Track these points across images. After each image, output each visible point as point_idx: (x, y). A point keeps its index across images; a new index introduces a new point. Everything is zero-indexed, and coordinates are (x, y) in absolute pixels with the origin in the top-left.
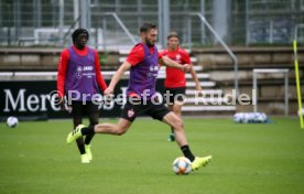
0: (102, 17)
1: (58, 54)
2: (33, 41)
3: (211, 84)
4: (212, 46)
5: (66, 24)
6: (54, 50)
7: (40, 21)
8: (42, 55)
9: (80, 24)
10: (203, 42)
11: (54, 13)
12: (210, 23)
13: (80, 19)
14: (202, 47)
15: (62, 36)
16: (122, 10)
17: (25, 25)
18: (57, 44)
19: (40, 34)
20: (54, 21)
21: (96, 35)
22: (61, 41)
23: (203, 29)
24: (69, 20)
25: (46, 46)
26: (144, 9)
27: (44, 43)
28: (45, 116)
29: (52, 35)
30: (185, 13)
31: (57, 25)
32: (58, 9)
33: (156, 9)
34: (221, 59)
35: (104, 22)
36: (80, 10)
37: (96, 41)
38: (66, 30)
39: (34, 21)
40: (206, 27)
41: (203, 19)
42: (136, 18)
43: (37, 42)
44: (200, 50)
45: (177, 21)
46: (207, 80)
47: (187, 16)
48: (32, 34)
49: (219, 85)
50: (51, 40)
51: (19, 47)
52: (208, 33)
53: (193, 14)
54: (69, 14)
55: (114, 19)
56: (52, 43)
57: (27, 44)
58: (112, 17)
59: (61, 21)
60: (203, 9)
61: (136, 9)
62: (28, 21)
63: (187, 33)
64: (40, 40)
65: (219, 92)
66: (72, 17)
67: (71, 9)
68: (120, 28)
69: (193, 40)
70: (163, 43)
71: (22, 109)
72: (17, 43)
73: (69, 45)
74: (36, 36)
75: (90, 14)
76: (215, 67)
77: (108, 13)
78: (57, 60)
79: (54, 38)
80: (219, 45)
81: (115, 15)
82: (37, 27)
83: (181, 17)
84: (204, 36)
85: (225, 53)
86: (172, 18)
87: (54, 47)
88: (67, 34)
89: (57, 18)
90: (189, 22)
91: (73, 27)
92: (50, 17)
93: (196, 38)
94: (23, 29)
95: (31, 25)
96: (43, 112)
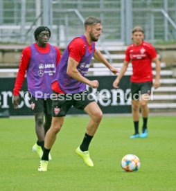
0: (63, 14)
1: (20, 51)
5: (27, 21)
6: (16, 48)
7: (1, 18)
8: (3, 51)
9: (42, 21)
10: (166, 39)
11: (15, 10)
12: (173, 19)
13: (41, 16)
14: (166, 43)
15: (24, 33)
16: (84, 6)
18: (19, 41)
19: (1, 31)
20: (15, 18)
21: (58, 31)
22: (23, 38)
24: (30, 17)
25: (8, 43)
26: (106, 6)
27: (6, 40)
28: (7, 113)
29: (14, 32)
30: (148, 9)
31: (18, 22)
32: (20, 6)
33: (119, 6)
35: (66, 19)
36: (42, 7)
37: (58, 38)
38: (28, 27)
40: (169, 23)
41: (166, 15)
42: (98, 14)
44: (163, 47)
45: (140, 18)
46: (170, 77)
47: (150, 12)
50: (12, 37)
52: (171, 29)
53: (157, 10)
54: (31, 10)
55: (77, 16)
56: (13, 40)
58: (74, 13)
59: (23, 18)
60: (166, 5)
61: (98, 6)
63: (150, 30)
64: (2, 37)
66: (34, 14)
67: (34, 6)
69: (156, 37)
70: (125, 40)
73: (32, 41)
75: (52, 10)
77: (70, 10)
79: (16, 35)
81: (77, 11)
83: (144, 14)
84: (167, 32)
86: (135, 14)
87: (16, 44)
88: (29, 30)
89: (19, 15)
90: (153, 17)
91: (34, 24)
92: (12, 14)
93: (159, 35)
96: (5, 109)
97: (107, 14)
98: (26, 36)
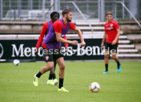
0: (66, 4)
1: (42, 25)
2: (28, 17)
3: (128, 42)
4: (128, 20)
5: (46, 8)
6: (40, 23)
7: (32, 6)
8: (33, 25)
10: (123, 18)
11: (39, 2)
12: (127, 7)
13: (54, 5)
14: (123, 21)
15: (44, 15)
17: (23, 8)
18: (41, 19)
19: (32, 13)
20: (39, 6)
22: (44, 18)
23: (123, 10)
24: (48, 6)
25: (35, 20)
27: (34, 18)
28: (34, 59)
29: (38, 14)
30: (113, 1)
31: (41, 8)
34: (133, 27)
38: (46, 11)
39: (28, 6)
40: (125, 9)
41: (124, 5)
42: (85, 4)
43: (30, 18)
44: (122, 22)
45: (108, 6)
46: (126, 39)
47: (114, 3)
48: (27, 13)
49: (132, 42)
50: (38, 17)
51: (20, 21)
52: (126, 13)
53: (118, 2)
54: (48, 2)
55: (73, 5)
56: (38, 19)
57: (25, 19)
58: (72, 4)
59: (44, 6)
62: (25, 6)
64: (32, 17)
65: (132, 46)
66: (50, 4)
68: (76, 10)
69: (118, 17)
70: (100, 19)
71: (22, 55)
72: (19, 19)
73: (48, 20)
74: (30, 15)
75: (60, 2)
76: (130, 32)
77: (70, 2)
78: (41, 28)
79: (40, 16)
80: (133, 19)
81: (73, 3)
82: (30, 9)
83: (111, 4)
84: (124, 14)
85: (136, 24)
86: (106, 4)
87: (40, 21)
88: (47, 13)
89: (41, 4)
90: (116, 6)
91: (50, 10)
92: (37, 4)
93: (119, 16)
94: (23, 11)
95: (27, 8)
96: (33, 57)
97: (90, 4)
98: (45, 16)
